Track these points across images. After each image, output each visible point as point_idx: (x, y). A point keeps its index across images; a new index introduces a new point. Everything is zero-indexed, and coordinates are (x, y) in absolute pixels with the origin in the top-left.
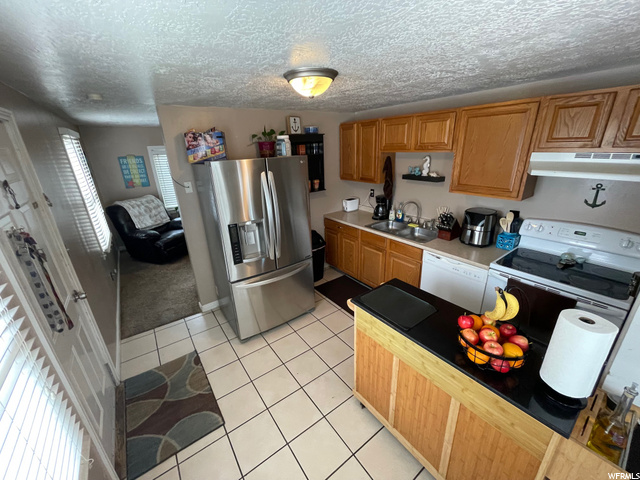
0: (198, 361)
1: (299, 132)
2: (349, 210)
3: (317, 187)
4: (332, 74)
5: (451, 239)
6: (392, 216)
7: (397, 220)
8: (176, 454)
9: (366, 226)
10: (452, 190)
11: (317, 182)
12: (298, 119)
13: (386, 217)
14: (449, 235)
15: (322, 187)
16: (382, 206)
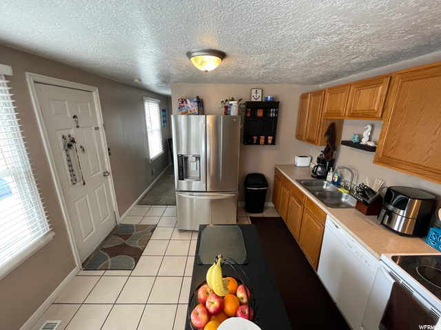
0: (153, 231)
1: (260, 100)
2: (298, 165)
3: (270, 141)
4: (222, 55)
5: (367, 214)
6: (330, 177)
7: (333, 182)
8: (106, 270)
9: (297, 181)
10: (375, 162)
11: (270, 138)
12: (260, 91)
13: (324, 177)
14: (365, 209)
15: (273, 143)
16: (322, 166)
